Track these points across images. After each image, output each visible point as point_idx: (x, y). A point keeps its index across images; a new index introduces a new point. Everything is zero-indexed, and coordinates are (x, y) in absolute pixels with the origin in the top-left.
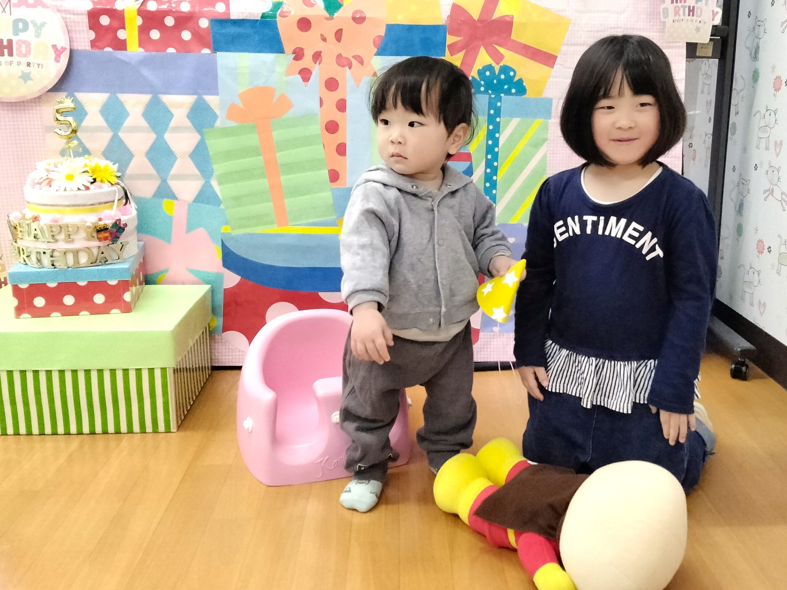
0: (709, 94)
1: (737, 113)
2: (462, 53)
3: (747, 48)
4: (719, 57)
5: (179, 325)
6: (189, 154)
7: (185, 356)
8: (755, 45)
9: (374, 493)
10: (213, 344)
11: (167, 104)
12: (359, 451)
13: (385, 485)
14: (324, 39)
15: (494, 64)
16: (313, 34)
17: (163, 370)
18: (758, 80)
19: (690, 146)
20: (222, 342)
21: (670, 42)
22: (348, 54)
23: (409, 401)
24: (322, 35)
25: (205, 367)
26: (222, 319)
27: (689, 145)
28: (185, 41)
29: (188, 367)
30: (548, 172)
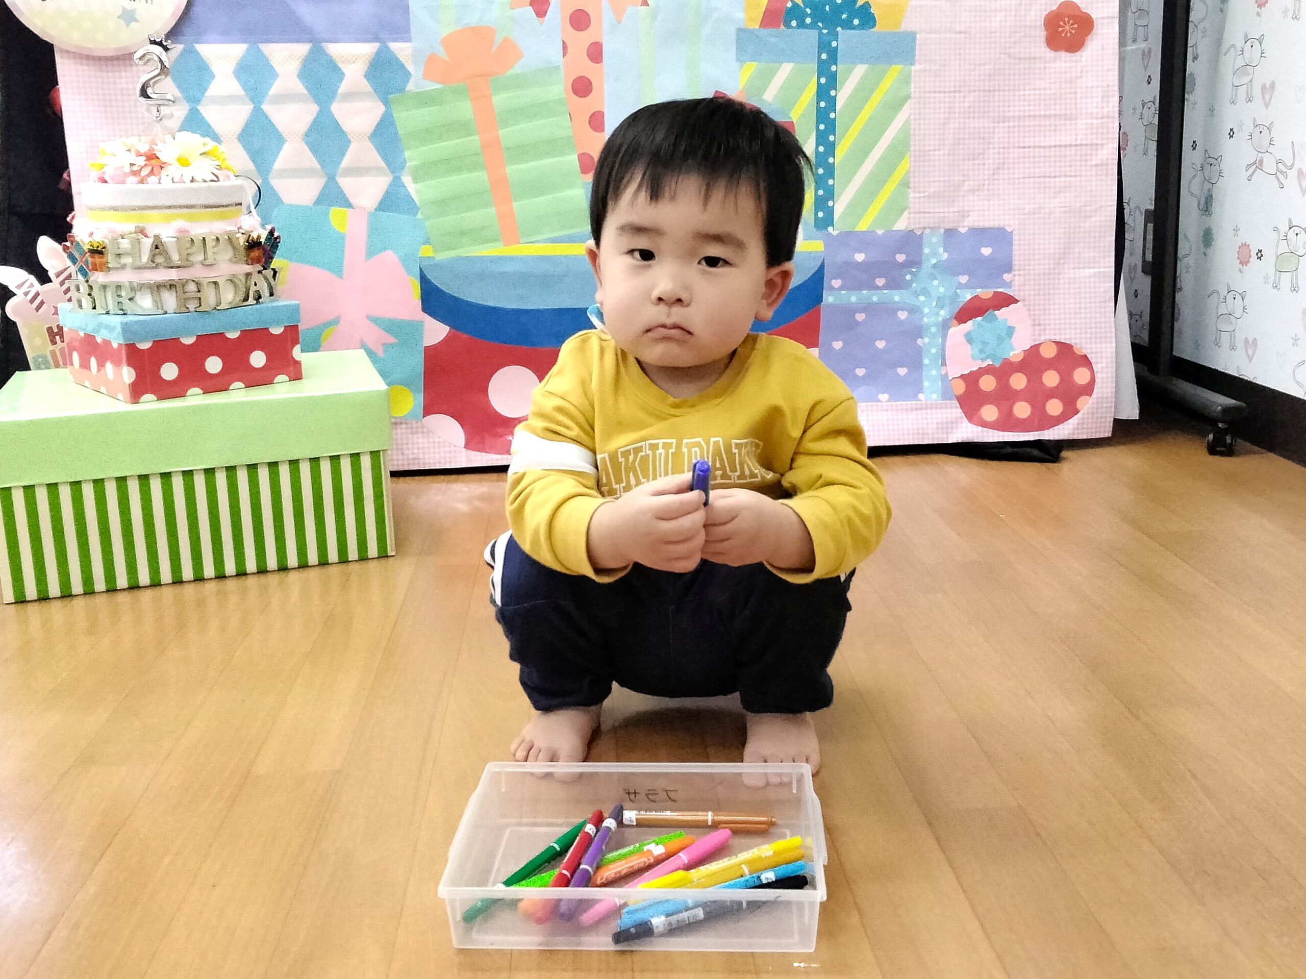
0: (1146, 40)
1: (1195, 58)
6: (368, 135)
10: (410, 435)
11: (334, 57)
17: (375, 454)
20: (423, 433)
26: (421, 396)
30: (912, 148)
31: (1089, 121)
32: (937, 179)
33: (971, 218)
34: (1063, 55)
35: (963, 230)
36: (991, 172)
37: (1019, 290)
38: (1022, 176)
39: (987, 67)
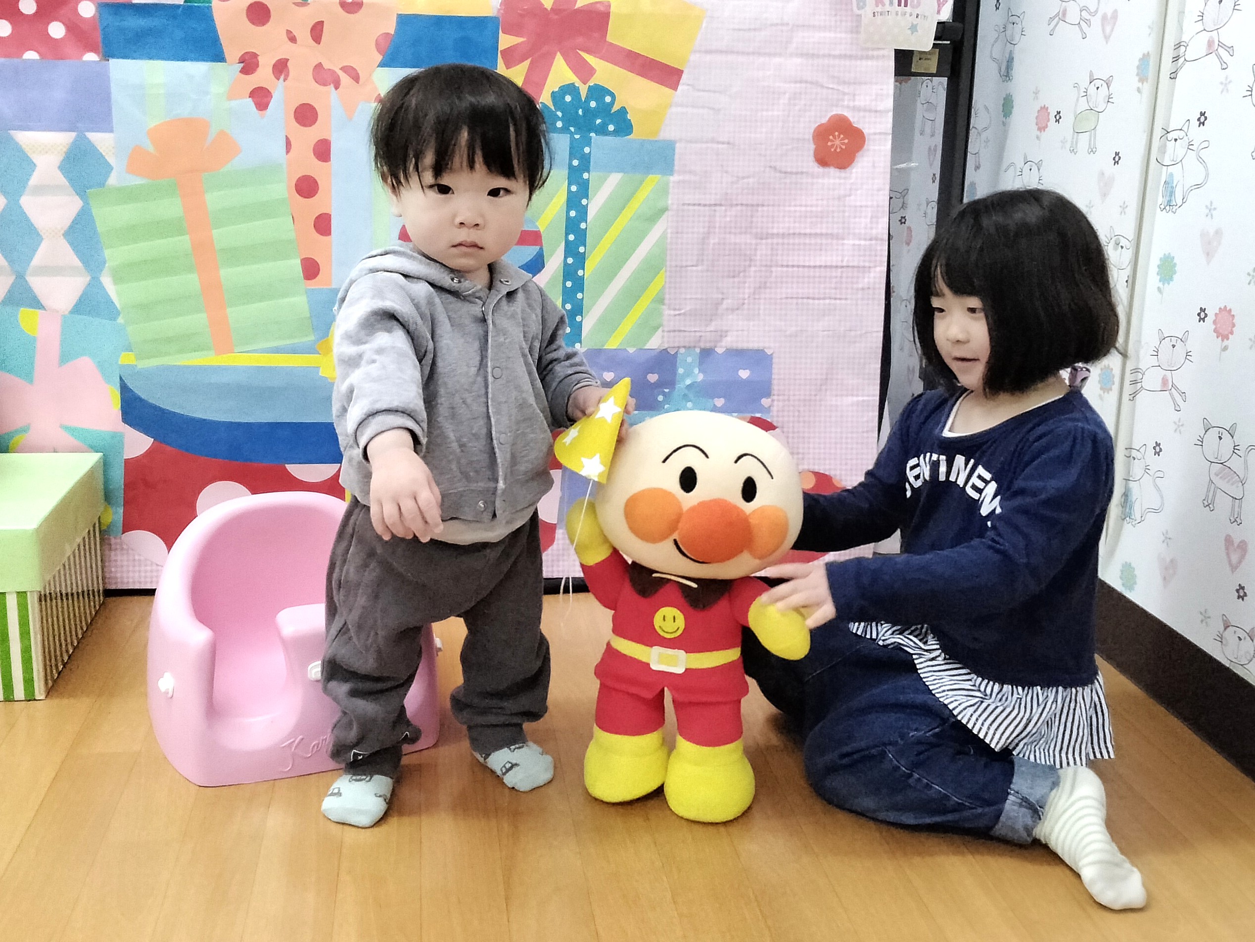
0: (932, 135)
1: (977, 168)
2: (526, 64)
3: (994, 59)
4: (949, 74)
5: (47, 519)
6: (62, 232)
7: (59, 572)
8: (1007, 56)
9: (380, 796)
10: (107, 552)
11: (24, 146)
12: (355, 727)
13: (398, 782)
14: (293, 39)
15: (578, 83)
16: (274, 30)
17: (22, 595)
18: (1011, 113)
19: (903, 220)
20: (122, 549)
21: (868, 49)
22: (332, 64)
23: (438, 642)
24: (289, 32)
25: (93, 590)
26: (121, 511)
27: (900, 221)
28: (56, 40)
29: (64, 592)
30: (668, 263)
31: (857, 242)
32: (694, 296)
33: (729, 339)
34: (832, 171)
35: (720, 350)
36: (752, 290)
37: (778, 416)
38: (784, 296)
39: (751, 180)
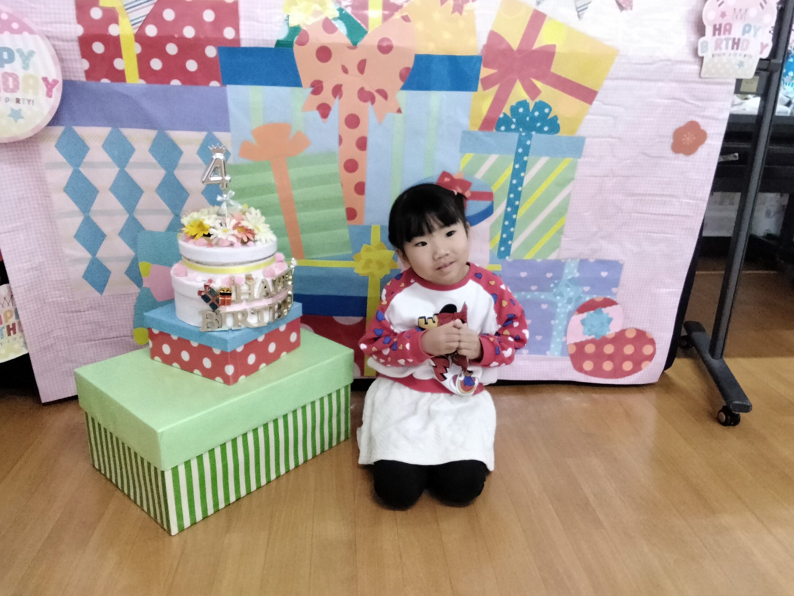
2: (497, 87)
6: (201, 191)
11: (175, 140)
14: (345, 71)
15: (529, 100)
16: (334, 64)
22: (371, 88)
24: (343, 66)
28: (191, 72)
30: (569, 211)
31: (688, 201)
32: (581, 230)
33: (598, 254)
35: (592, 260)
36: (617, 227)
37: (620, 298)
38: (636, 231)
39: (629, 161)
